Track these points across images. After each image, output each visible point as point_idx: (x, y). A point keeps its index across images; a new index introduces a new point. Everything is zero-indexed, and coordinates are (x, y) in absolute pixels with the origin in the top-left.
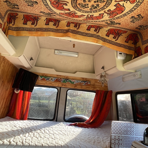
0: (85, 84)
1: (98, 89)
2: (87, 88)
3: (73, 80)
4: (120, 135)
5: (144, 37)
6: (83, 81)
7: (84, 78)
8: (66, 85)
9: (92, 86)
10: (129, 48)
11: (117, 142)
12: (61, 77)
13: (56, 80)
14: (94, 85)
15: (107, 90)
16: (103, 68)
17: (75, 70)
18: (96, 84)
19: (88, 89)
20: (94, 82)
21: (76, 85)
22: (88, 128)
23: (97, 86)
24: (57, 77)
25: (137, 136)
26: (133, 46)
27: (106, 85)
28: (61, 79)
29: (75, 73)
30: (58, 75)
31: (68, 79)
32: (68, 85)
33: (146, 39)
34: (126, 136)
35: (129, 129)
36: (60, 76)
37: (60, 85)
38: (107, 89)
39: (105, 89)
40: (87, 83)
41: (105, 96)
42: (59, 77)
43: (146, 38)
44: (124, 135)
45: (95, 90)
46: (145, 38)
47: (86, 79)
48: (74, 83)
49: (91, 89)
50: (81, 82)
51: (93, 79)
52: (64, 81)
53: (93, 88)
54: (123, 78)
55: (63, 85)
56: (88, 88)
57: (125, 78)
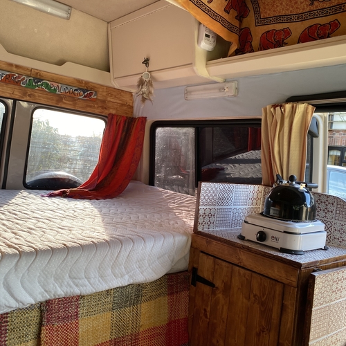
0: (85, 97)
1: (113, 112)
2: (87, 106)
3: (54, 83)
4: (212, 207)
5: (265, 8)
6: (80, 89)
7: (82, 81)
8: (34, 96)
9: (100, 104)
10: (230, 28)
11: (207, 219)
12: (20, 71)
13: (8, 77)
14: (104, 101)
15: (129, 116)
16: (146, 62)
17: (59, 57)
18: (109, 99)
19: (89, 110)
20: (105, 94)
21: (60, 98)
22: (98, 199)
23: (110, 105)
24: (9, 68)
25: (235, 207)
26: (236, 23)
27: (131, 104)
28: (21, 75)
29: (61, 63)
30: (11, 65)
31: (42, 78)
32: (39, 96)
33: (269, 15)
34: (221, 207)
35: (226, 195)
36: (17, 66)
37: (17, 94)
38: (132, 112)
39: (127, 114)
40: (90, 95)
41: (125, 129)
42: (14, 69)
43: (268, 12)
44: (218, 207)
45: (106, 112)
46: (266, 13)
47: (87, 83)
48: (58, 92)
49: (97, 111)
50: (76, 90)
51: (104, 86)
52: (30, 84)
53: (102, 107)
54: (187, 93)
55: (25, 94)
56: (91, 107)
57: (192, 93)
